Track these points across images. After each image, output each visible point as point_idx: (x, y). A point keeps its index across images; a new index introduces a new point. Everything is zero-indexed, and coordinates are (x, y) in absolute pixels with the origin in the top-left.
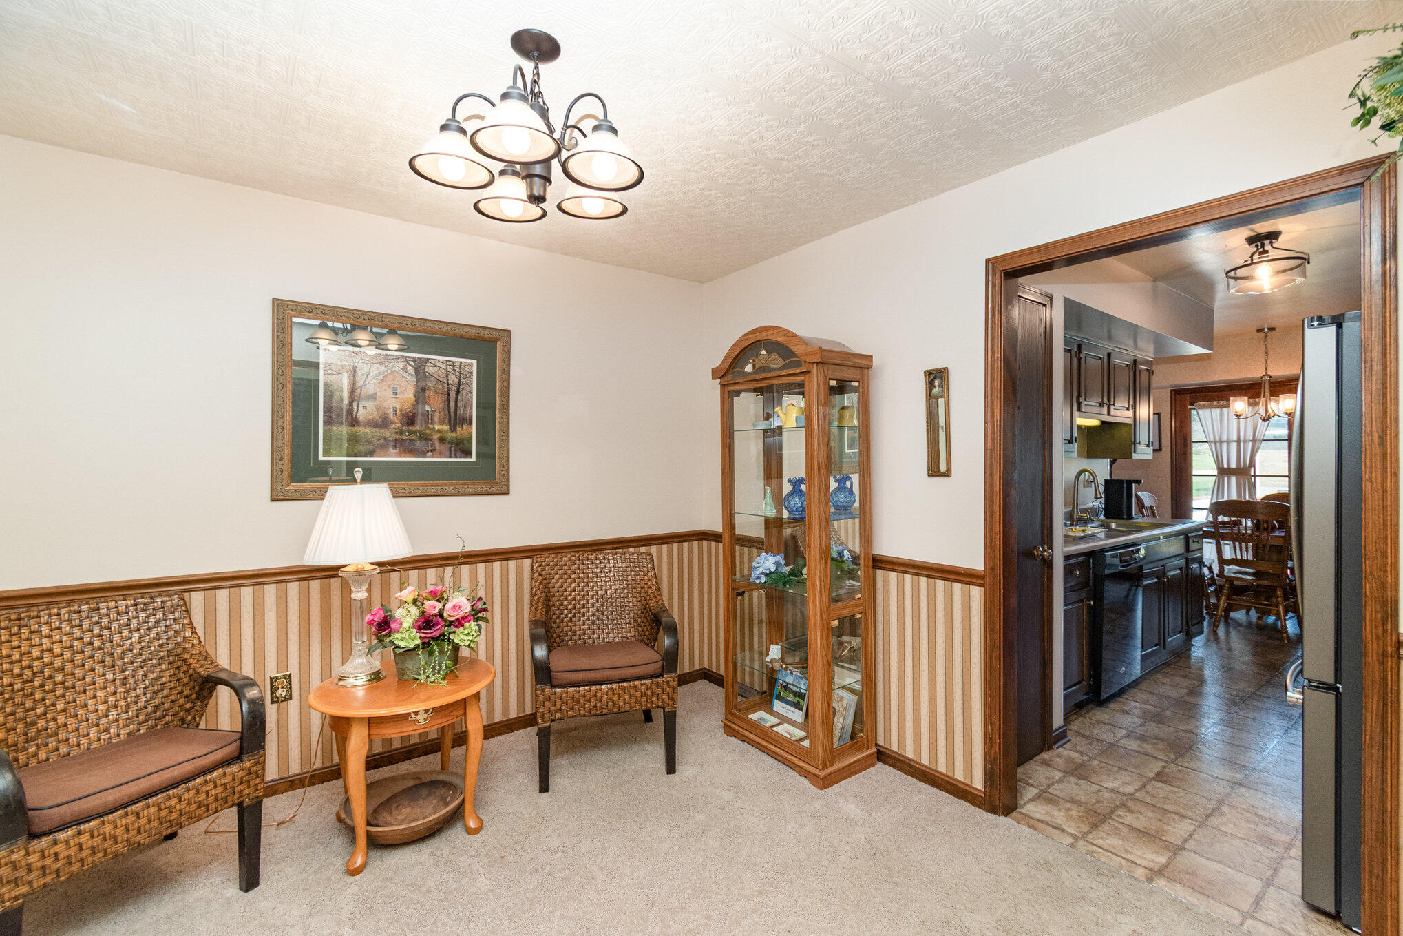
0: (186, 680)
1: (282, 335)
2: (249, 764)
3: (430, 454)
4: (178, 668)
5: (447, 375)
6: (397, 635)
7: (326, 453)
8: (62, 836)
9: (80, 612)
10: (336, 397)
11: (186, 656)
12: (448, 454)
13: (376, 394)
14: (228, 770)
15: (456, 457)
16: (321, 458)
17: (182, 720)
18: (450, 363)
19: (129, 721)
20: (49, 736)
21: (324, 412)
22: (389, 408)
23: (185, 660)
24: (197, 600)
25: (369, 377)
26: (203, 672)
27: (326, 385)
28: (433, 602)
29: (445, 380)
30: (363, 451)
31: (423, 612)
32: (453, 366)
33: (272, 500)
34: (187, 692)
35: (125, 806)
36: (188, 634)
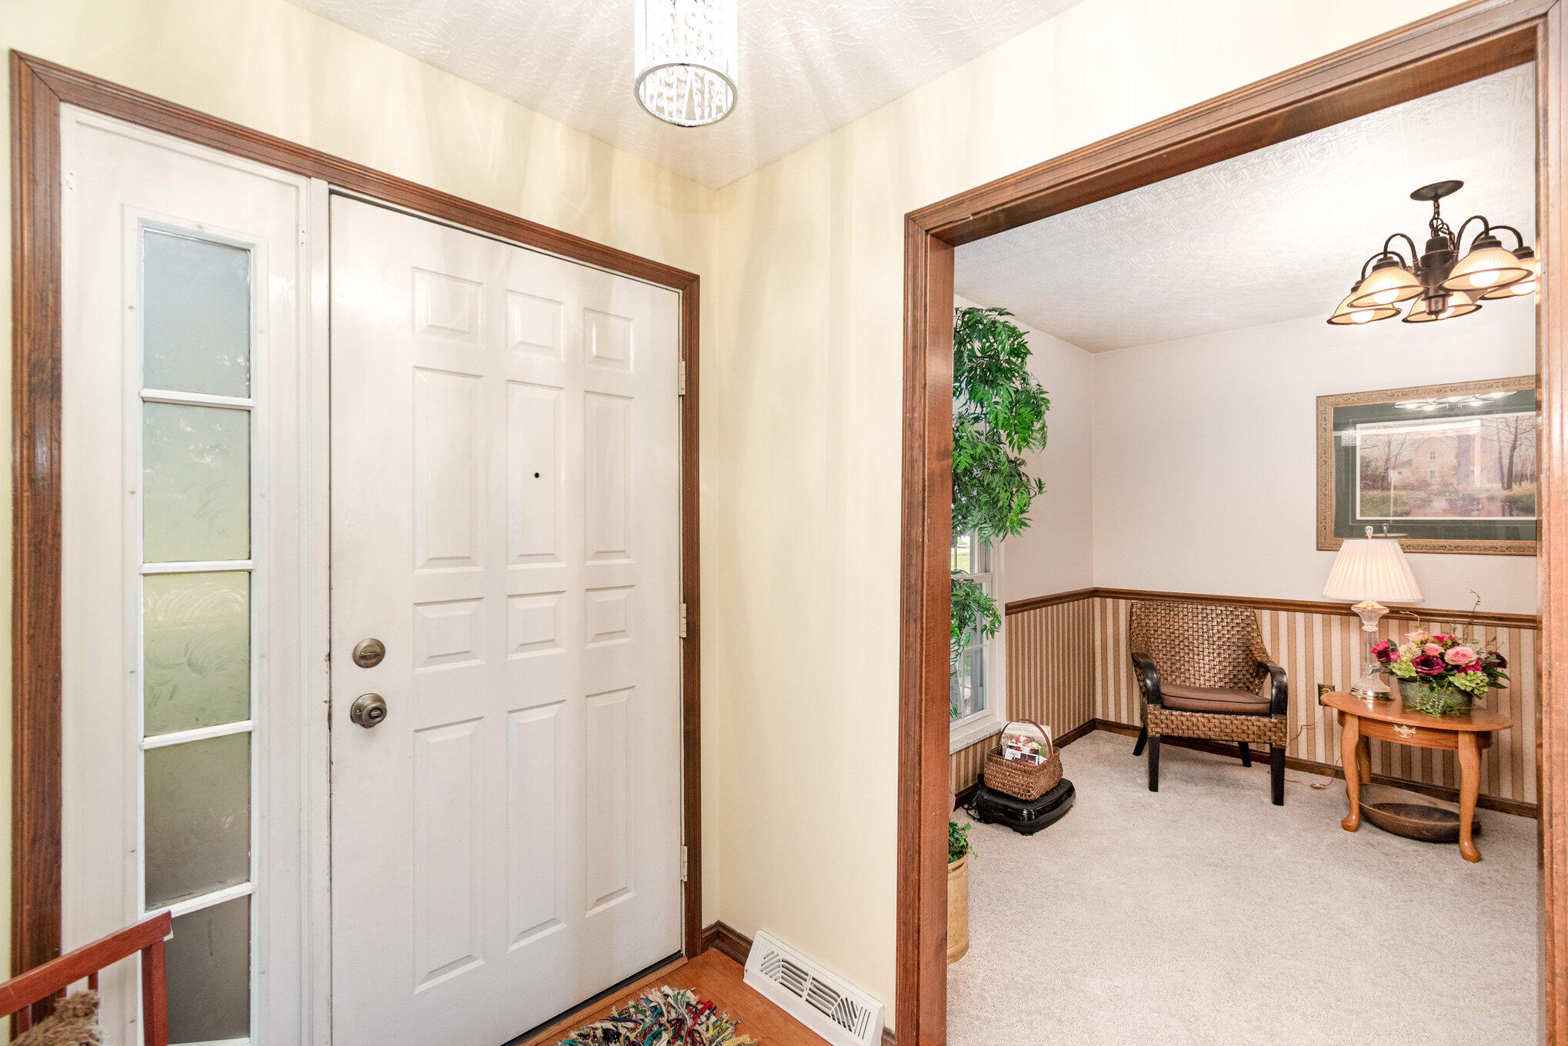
0: (1251, 663)
1: (1324, 423)
2: (1275, 721)
3: (1476, 513)
4: (1247, 655)
5: (1498, 433)
6: (1395, 665)
7: (1362, 513)
8: (1174, 713)
9: (1197, 608)
10: (1372, 467)
11: (1252, 648)
12: (1501, 514)
13: (1411, 460)
14: (1262, 719)
15: (1512, 515)
16: (1358, 517)
17: (1248, 687)
18: (1501, 420)
19: (1221, 680)
20: (1181, 673)
21: (1361, 480)
22: (1426, 472)
23: (1251, 651)
24: (1265, 615)
25: (1405, 446)
26: (1259, 659)
27: (1362, 457)
28: (1436, 646)
29: (1496, 438)
30: (1399, 512)
31: (1423, 652)
32: (1507, 422)
33: (1318, 550)
34: (1251, 671)
35: (1203, 712)
36: (1255, 635)
